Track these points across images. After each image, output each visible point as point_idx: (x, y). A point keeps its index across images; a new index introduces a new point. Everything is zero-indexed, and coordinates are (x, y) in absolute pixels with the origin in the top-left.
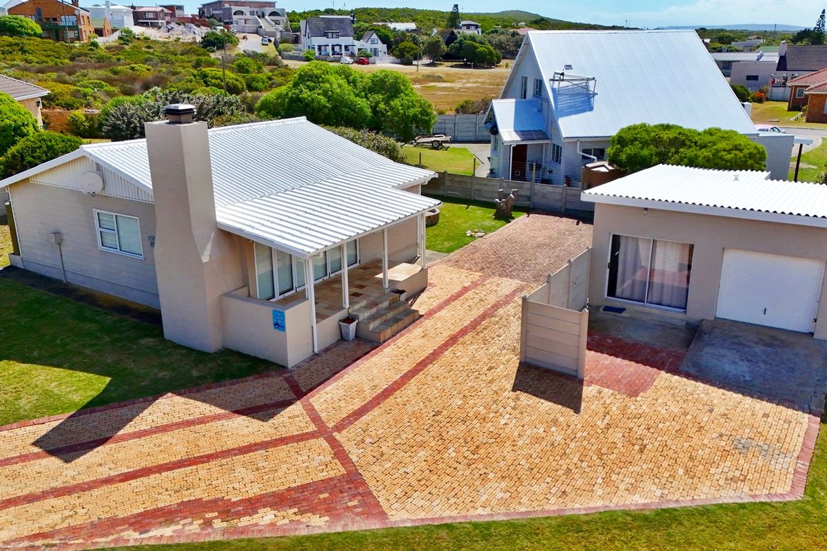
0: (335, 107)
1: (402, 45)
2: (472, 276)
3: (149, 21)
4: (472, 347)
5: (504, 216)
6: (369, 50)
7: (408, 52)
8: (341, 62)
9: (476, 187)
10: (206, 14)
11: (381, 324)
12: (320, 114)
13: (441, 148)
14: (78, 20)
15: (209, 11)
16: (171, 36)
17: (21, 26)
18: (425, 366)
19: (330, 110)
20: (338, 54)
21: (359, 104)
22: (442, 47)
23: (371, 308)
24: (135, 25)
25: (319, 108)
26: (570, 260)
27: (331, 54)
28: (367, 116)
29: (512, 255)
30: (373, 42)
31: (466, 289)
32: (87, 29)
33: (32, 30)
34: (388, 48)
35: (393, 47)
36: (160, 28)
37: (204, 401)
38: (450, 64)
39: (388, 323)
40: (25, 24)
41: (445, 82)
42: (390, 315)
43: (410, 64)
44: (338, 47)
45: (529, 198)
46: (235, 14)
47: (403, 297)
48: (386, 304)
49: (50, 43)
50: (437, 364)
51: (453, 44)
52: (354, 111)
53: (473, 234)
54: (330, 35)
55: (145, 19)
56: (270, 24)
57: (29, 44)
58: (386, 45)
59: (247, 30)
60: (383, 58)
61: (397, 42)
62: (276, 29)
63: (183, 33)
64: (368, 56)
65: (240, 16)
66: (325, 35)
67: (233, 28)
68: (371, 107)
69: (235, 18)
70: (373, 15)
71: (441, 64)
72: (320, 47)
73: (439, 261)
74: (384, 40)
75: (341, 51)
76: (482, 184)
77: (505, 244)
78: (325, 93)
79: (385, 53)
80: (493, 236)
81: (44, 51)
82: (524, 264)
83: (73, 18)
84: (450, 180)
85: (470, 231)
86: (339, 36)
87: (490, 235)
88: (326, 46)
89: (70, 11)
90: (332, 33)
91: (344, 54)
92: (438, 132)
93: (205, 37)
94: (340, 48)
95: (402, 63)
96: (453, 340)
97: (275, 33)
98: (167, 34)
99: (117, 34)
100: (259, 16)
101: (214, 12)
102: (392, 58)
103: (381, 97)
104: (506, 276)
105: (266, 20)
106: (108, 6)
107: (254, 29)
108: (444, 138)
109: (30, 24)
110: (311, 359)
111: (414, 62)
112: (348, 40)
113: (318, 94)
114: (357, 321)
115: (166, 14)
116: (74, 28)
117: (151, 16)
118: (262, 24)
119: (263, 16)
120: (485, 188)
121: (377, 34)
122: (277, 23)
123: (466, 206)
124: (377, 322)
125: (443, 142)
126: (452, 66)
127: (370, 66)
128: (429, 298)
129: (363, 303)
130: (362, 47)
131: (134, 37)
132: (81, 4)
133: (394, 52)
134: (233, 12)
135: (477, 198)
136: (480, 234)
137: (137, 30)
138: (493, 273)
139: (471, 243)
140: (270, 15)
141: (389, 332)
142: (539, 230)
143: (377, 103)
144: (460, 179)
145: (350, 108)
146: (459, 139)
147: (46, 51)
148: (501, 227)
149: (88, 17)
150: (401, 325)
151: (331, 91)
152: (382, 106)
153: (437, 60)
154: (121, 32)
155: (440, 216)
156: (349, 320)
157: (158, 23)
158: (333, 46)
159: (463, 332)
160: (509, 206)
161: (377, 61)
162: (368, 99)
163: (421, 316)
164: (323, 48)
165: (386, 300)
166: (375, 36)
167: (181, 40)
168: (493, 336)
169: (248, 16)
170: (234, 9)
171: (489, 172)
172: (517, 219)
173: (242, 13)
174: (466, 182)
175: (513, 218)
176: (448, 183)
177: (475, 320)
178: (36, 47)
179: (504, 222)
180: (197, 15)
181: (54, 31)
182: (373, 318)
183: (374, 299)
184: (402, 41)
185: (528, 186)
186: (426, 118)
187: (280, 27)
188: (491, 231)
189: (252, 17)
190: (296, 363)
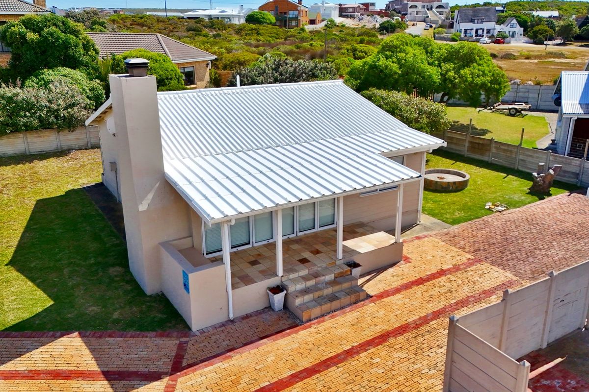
0: (406, 74)
1: (536, 28)
2: (459, 258)
3: (349, 14)
4: (399, 355)
5: (540, 192)
6: (507, 33)
7: (541, 34)
8: (480, 42)
9: (521, 157)
10: (391, 8)
11: (314, 300)
12: (391, 79)
13: (519, 115)
14: (299, 13)
15: (393, 6)
16: (360, 24)
17: (263, 18)
18: (328, 367)
19: (400, 76)
20: (480, 36)
21: (429, 72)
22: (574, 29)
23: (309, 280)
24: (339, 17)
25: (389, 74)
26: (552, 273)
27: (474, 36)
28: (435, 83)
29: (522, 238)
30: (512, 26)
31: (442, 273)
32: (303, 20)
33: (269, 20)
34: (524, 31)
35: (529, 30)
36: (355, 18)
37: (92, 351)
38: (580, 44)
39: (319, 301)
40: (265, 16)
41: (567, 58)
42: (329, 291)
43: (542, 43)
44: (482, 30)
45: (577, 175)
46: (411, 7)
47: (356, 271)
48: (330, 277)
49: (276, 29)
50: (342, 369)
51: (585, 27)
52: (423, 78)
53: (493, 207)
54: (476, 21)
55: (347, 13)
56: (436, 15)
57: (262, 29)
58: (523, 28)
59: (417, 19)
60: (518, 39)
61: (533, 26)
62: (439, 18)
63: (369, 21)
64: (504, 37)
65: (414, 9)
66: (472, 21)
67: (407, 18)
68: (441, 74)
69: (410, 10)
70: (524, 6)
71: (571, 44)
72: (466, 31)
73: (434, 232)
74: (522, 24)
75: (483, 33)
76: (528, 156)
77: (522, 224)
78: (399, 62)
79: (521, 35)
80: (515, 213)
81: (271, 33)
82: (531, 253)
83: (296, 12)
84: (496, 148)
85: (490, 204)
86: (483, 22)
87: (511, 210)
88: (471, 29)
89: (294, 7)
90: (478, 19)
91: (485, 36)
92: (521, 100)
93: (382, 24)
94: (483, 31)
95: (535, 43)
96: (382, 339)
97: (438, 21)
98: (358, 22)
99: (325, 23)
100: (428, 9)
101: (396, 7)
102: (526, 39)
103: (453, 65)
104: (499, 265)
105: (433, 12)
106: (323, 5)
107: (422, 19)
108: (524, 106)
109: (269, 17)
110: (223, 325)
111: (545, 43)
112: (491, 25)
113: (393, 62)
114: (285, 292)
115: (361, 9)
116: (296, 19)
117: (351, 10)
118: (429, 15)
119: (432, 8)
120: (530, 159)
121: (517, 20)
122: (441, 13)
123: (505, 175)
124: (307, 298)
125: (522, 110)
126: (581, 46)
127: (505, 45)
128: (393, 276)
129: (304, 272)
130: (502, 30)
131: (335, 25)
132: (303, 3)
133: (529, 33)
134: (409, 6)
135: (521, 168)
136: (500, 208)
137: (338, 20)
138: (487, 258)
139: (485, 218)
140: (437, 8)
141: (317, 311)
142: (573, 214)
143: (448, 71)
144: (506, 148)
145: (420, 75)
146: (542, 108)
147: (272, 34)
148: (529, 203)
149: (306, 12)
150: (335, 304)
151: (405, 60)
152: (451, 74)
153: (568, 41)
154: (328, 21)
155: (469, 183)
156: (276, 290)
157: (355, 15)
158: (477, 31)
159: (402, 330)
160: (547, 182)
161: (512, 42)
162: (441, 68)
163: (369, 297)
164: (469, 31)
165: (332, 272)
166: (514, 21)
167: (366, 27)
168: (432, 344)
169: (420, 9)
170: (411, 4)
171: (551, 142)
172: (553, 197)
173: (416, 7)
174: (511, 151)
175: (550, 195)
176: (494, 150)
177: (425, 317)
178: (266, 31)
179: (537, 198)
180: (383, 10)
181: (283, 21)
182: (306, 291)
183: (319, 269)
184: (538, 25)
185: (578, 162)
186: (497, 86)
187: (443, 17)
188: (515, 207)
189: (423, 9)
190: (203, 327)
